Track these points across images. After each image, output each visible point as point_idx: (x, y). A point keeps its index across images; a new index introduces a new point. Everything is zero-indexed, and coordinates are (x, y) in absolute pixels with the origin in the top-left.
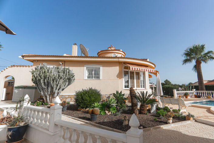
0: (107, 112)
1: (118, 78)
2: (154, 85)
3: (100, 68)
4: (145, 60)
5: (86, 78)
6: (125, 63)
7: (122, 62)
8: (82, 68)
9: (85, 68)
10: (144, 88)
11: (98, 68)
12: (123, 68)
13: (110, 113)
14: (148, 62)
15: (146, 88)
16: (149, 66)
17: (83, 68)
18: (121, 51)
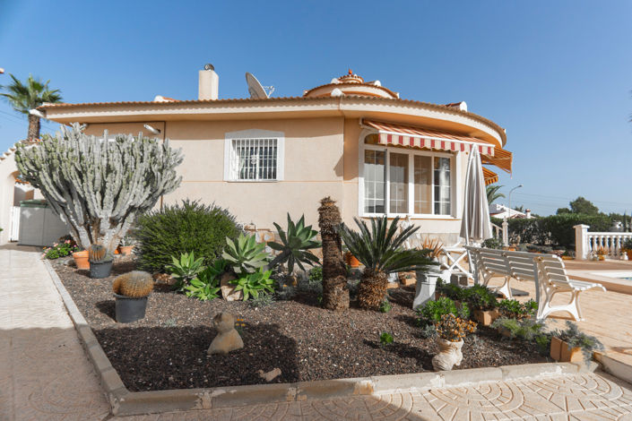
0: (226, 290)
1: (338, 174)
2: (529, 214)
3: (276, 141)
4: (453, 108)
5: (235, 176)
6: (367, 120)
7: (358, 119)
8: (218, 142)
9: (228, 142)
10: (449, 217)
11: (271, 141)
12: (362, 140)
13: (237, 296)
14: (463, 114)
15: (454, 216)
16: (471, 135)
17: (220, 141)
18: (376, 87)
